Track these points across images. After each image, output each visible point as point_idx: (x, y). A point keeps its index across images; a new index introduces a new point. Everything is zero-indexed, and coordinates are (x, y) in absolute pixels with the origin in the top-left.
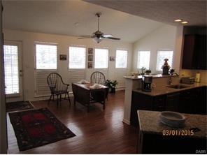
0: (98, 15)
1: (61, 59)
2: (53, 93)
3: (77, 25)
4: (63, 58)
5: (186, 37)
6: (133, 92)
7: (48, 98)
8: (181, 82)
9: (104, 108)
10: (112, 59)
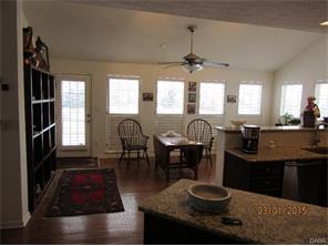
0: (191, 29)
1: (144, 99)
3: (164, 47)
4: (148, 97)
6: (226, 153)
10: (231, 99)
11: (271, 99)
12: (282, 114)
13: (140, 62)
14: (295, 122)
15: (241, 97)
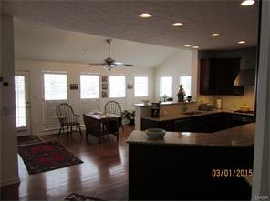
0: (108, 41)
1: (71, 88)
2: (63, 125)
4: (74, 87)
5: (202, 62)
6: (142, 119)
7: (58, 132)
8: (200, 108)
9: (118, 139)
10: (130, 87)
11: (154, 86)
12: (162, 95)
13: (64, 62)
14: (170, 100)
15: (136, 85)
